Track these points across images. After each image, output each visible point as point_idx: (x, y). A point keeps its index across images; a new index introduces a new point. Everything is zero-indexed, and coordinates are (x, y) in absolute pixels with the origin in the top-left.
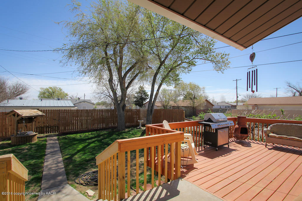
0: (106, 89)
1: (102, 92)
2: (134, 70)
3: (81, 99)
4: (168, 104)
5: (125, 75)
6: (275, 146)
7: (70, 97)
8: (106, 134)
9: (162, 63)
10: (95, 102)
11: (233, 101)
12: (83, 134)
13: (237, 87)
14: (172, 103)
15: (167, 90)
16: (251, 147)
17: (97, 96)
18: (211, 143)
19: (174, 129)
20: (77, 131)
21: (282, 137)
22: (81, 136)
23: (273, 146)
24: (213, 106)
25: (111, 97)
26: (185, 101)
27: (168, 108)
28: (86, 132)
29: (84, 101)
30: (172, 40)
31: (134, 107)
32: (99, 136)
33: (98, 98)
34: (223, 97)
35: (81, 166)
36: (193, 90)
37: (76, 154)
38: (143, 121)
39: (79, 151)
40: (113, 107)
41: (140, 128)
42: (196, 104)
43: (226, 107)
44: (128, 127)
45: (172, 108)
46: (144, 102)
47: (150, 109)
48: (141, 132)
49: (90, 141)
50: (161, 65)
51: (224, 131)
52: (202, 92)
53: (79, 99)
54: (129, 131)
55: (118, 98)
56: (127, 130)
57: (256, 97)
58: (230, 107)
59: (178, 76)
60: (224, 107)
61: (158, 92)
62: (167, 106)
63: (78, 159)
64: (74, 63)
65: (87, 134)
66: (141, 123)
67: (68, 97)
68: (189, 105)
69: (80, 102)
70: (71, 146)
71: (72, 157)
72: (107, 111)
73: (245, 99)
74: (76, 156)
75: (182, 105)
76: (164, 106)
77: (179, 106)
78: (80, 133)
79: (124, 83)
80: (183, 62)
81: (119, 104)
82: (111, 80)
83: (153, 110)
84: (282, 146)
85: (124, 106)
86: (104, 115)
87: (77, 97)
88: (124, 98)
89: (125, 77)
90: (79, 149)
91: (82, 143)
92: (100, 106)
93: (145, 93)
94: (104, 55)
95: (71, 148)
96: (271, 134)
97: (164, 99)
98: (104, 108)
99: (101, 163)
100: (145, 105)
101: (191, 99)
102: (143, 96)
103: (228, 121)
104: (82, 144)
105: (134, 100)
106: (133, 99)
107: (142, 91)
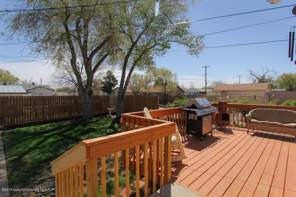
0: (68, 72)
1: (63, 76)
2: (103, 50)
3: (35, 84)
4: (139, 90)
5: (92, 55)
6: (255, 132)
7: (22, 82)
8: (68, 125)
9: (134, 44)
10: (55, 87)
11: (200, 88)
12: (38, 127)
13: (206, 73)
14: (142, 89)
15: (138, 76)
16: (234, 134)
17: (56, 80)
18: (195, 132)
19: (155, 118)
20: (30, 123)
21: (264, 123)
22: (35, 130)
23: (254, 132)
24: (184, 92)
25: (75, 82)
26: (157, 87)
27: (139, 94)
28: (42, 124)
29: (41, 87)
30: (145, 19)
31: (101, 93)
32: (59, 128)
33: (59, 83)
34: (192, 84)
35: (34, 169)
36: (164, 76)
37: (26, 153)
38: (113, 109)
39: (31, 149)
40: (77, 94)
41: (109, 117)
42: (168, 90)
43: (195, 94)
44: (96, 116)
45: (143, 94)
46: (113, 88)
47: (121, 95)
48: (112, 121)
49: (47, 135)
50: (133, 46)
51: (209, 119)
52: (174, 78)
53: (34, 84)
54: (97, 121)
55: (83, 84)
56: (94, 119)
57: (222, 84)
58: (199, 93)
59: (151, 59)
60: (194, 93)
61: (129, 76)
62: (137, 92)
63: (29, 161)
64: (22, 37)
65: (44, 126)
66: (110, 111)
67: (19, 81)
68: (161, 92)
69: (36, 88)
70: (20, 143)
71: (21, 158)
72: (70, 98)
73: (212, 86)
74: (27, 156)
75: (154, 91)
76: (134, 92)
77: (151, 92)
78: (34, 125)
79: (90, 64)
80: (157, 44)
81: (84, 90)
82: (73, 61)
83: (124, 96)
84: (261, 131)
85: (91, 92)
86: (66, 103)
87: (31, 82)
88: (90, 82)
89: (91, 58)
90: (32, 146)
91: (37, 137)
92: (62, 92)
93: (114, 78)
94: (65, 31)
95: (20, 146)
96: (252, 120)
97: (135, 84)
98: (66, 94)
99: (59, 172)
100: (114, 91)
101: (163, 85)
102: (112, 82)
103: (211, 107)
104: (37, 139)
105: (102, 86)
106: (100, 84)
107: (110, 76)
